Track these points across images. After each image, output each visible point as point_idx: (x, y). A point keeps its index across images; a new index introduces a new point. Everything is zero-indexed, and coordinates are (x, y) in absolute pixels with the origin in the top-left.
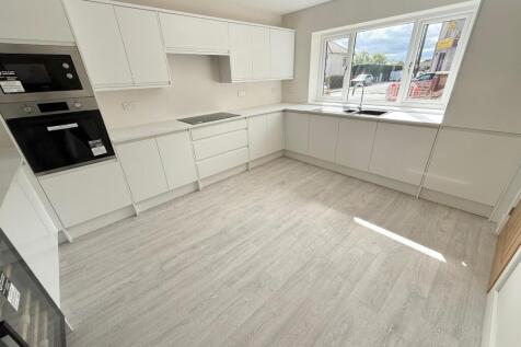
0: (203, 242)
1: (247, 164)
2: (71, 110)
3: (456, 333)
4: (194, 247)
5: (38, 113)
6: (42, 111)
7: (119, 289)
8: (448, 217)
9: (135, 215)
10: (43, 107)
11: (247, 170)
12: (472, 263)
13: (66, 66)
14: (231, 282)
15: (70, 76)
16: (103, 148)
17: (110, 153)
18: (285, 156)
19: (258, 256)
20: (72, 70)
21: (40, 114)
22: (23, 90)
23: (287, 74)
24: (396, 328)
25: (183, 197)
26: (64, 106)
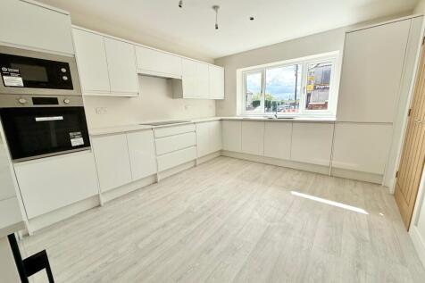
0: (172, 221)
1: (195, 160)
2: (61, 105)
3: (403, 262)
4: (164, 226)
5: (31, 105)
6: (34, 104)
7: (94, 272)
8: (355, 186)
9: (100, 206)
10: (36, 100)
11: (195, 166)
12: (387, 213)
13: (64, 70)
14: (208, 251)
15: (65, 78)
16: (82, 139)
17: (87, 144)
18: (222, 155)
19: (226, 226)
20: (68, 74)
21: (33, 106)
22: (22, 85)
23: (220, 96)
24: (359, 266)
25: (143, 188)
26: (55, 101)
